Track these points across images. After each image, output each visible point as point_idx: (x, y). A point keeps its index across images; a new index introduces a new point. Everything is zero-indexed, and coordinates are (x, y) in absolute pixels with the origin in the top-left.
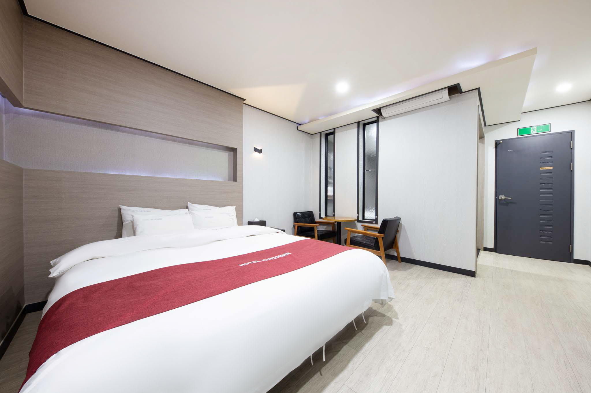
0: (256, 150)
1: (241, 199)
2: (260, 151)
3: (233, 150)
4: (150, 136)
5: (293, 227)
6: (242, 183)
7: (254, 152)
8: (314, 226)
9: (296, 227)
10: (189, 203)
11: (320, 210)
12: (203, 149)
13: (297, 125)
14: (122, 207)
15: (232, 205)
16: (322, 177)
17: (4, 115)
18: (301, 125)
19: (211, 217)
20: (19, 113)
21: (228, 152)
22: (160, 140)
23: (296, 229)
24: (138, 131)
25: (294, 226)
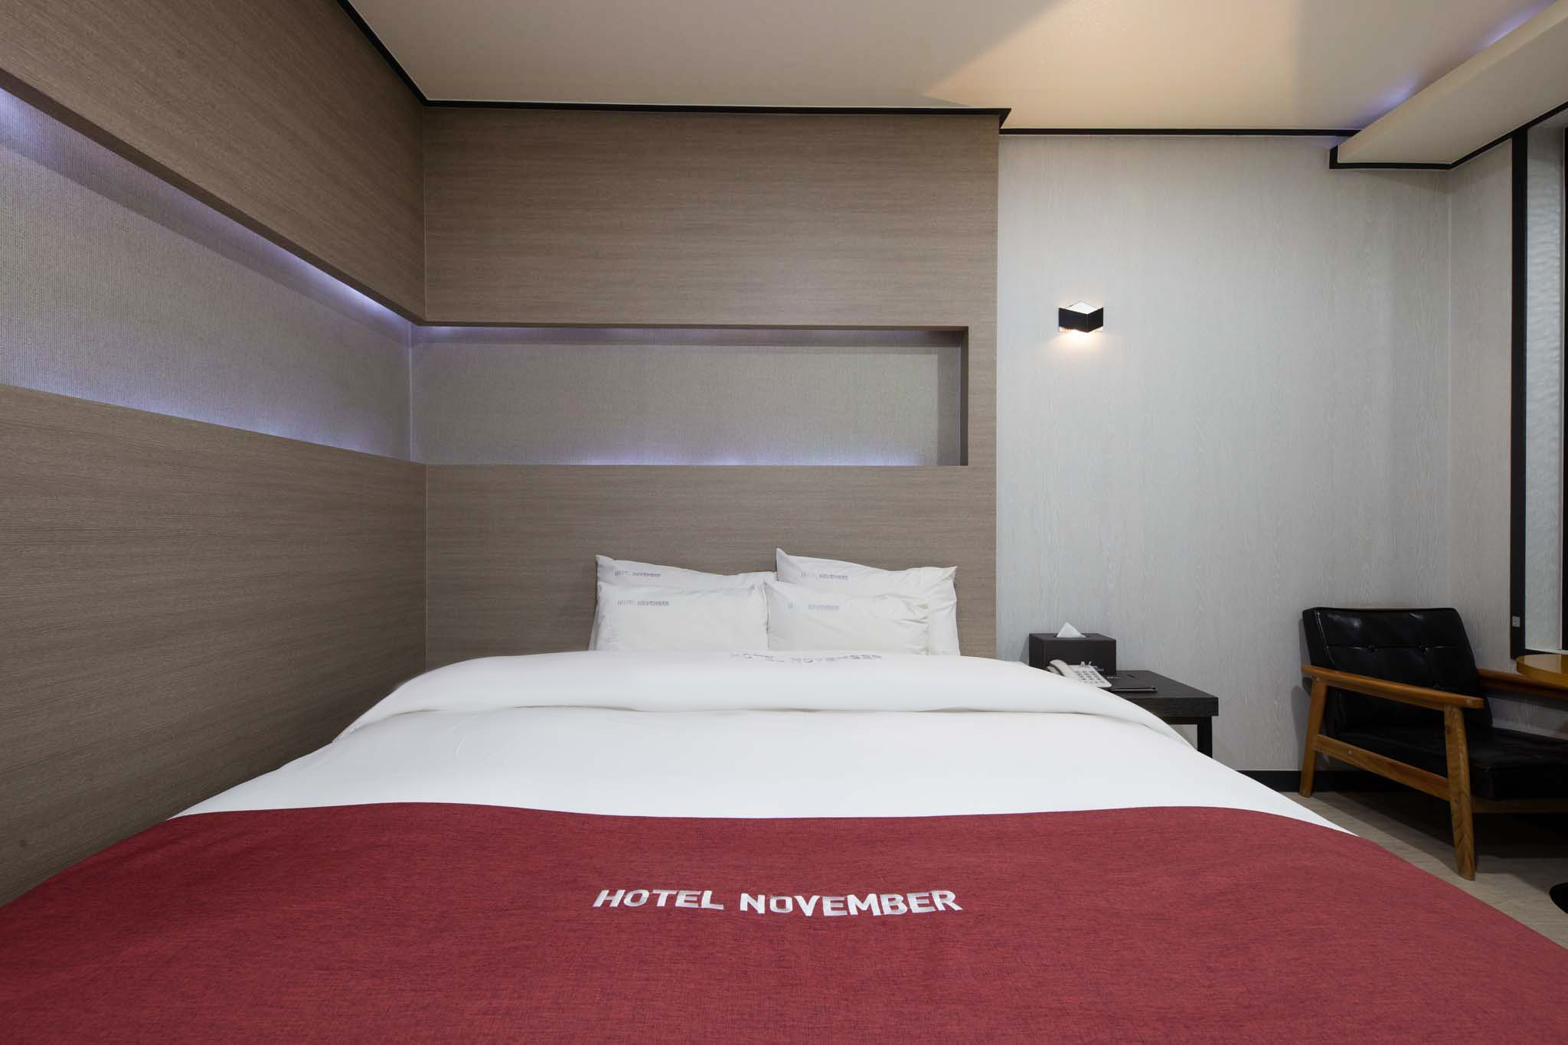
0: (1069, 320)
1: (987, 539)
2: (1092, 321)
3: (956, 337)
4: (682, 342)
5: (1300, 683)
6: (992, 469)
7: (1061, 329)
8: (1443, 702)
9: (1321, 690)
10: (779, 550)
11: (1518, 605)
12: (843, 353)
13: (1328, 142)
14: (603, 560)
15: (942, 564)
16: (1530, 406)
17: (410, 350)
18: (1350, 133)
19: (828, 607)
20: (431, 340)
21: (937, 349)
22: (708, 348)
23: (1321, 702)
24: (651, 333)
25: (1308, 682)
